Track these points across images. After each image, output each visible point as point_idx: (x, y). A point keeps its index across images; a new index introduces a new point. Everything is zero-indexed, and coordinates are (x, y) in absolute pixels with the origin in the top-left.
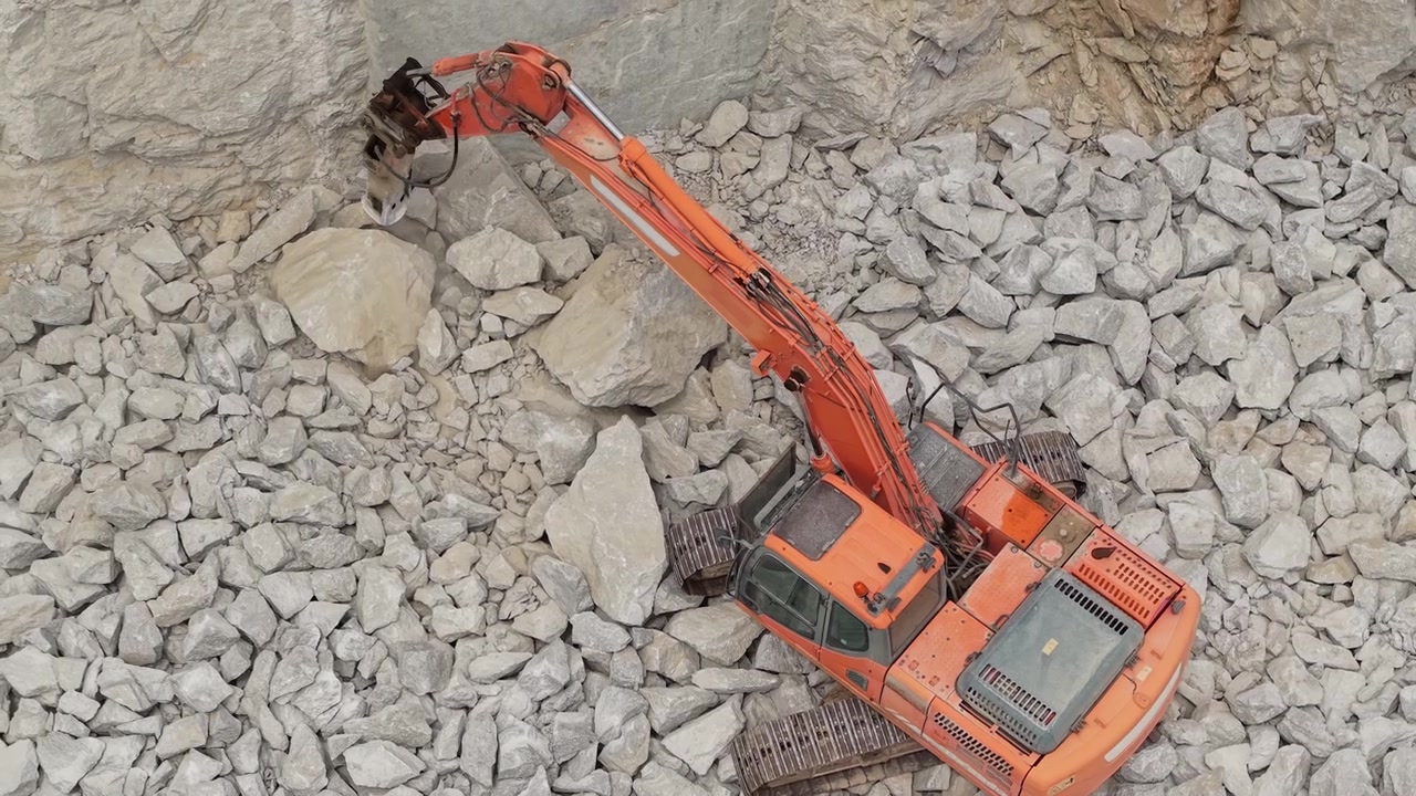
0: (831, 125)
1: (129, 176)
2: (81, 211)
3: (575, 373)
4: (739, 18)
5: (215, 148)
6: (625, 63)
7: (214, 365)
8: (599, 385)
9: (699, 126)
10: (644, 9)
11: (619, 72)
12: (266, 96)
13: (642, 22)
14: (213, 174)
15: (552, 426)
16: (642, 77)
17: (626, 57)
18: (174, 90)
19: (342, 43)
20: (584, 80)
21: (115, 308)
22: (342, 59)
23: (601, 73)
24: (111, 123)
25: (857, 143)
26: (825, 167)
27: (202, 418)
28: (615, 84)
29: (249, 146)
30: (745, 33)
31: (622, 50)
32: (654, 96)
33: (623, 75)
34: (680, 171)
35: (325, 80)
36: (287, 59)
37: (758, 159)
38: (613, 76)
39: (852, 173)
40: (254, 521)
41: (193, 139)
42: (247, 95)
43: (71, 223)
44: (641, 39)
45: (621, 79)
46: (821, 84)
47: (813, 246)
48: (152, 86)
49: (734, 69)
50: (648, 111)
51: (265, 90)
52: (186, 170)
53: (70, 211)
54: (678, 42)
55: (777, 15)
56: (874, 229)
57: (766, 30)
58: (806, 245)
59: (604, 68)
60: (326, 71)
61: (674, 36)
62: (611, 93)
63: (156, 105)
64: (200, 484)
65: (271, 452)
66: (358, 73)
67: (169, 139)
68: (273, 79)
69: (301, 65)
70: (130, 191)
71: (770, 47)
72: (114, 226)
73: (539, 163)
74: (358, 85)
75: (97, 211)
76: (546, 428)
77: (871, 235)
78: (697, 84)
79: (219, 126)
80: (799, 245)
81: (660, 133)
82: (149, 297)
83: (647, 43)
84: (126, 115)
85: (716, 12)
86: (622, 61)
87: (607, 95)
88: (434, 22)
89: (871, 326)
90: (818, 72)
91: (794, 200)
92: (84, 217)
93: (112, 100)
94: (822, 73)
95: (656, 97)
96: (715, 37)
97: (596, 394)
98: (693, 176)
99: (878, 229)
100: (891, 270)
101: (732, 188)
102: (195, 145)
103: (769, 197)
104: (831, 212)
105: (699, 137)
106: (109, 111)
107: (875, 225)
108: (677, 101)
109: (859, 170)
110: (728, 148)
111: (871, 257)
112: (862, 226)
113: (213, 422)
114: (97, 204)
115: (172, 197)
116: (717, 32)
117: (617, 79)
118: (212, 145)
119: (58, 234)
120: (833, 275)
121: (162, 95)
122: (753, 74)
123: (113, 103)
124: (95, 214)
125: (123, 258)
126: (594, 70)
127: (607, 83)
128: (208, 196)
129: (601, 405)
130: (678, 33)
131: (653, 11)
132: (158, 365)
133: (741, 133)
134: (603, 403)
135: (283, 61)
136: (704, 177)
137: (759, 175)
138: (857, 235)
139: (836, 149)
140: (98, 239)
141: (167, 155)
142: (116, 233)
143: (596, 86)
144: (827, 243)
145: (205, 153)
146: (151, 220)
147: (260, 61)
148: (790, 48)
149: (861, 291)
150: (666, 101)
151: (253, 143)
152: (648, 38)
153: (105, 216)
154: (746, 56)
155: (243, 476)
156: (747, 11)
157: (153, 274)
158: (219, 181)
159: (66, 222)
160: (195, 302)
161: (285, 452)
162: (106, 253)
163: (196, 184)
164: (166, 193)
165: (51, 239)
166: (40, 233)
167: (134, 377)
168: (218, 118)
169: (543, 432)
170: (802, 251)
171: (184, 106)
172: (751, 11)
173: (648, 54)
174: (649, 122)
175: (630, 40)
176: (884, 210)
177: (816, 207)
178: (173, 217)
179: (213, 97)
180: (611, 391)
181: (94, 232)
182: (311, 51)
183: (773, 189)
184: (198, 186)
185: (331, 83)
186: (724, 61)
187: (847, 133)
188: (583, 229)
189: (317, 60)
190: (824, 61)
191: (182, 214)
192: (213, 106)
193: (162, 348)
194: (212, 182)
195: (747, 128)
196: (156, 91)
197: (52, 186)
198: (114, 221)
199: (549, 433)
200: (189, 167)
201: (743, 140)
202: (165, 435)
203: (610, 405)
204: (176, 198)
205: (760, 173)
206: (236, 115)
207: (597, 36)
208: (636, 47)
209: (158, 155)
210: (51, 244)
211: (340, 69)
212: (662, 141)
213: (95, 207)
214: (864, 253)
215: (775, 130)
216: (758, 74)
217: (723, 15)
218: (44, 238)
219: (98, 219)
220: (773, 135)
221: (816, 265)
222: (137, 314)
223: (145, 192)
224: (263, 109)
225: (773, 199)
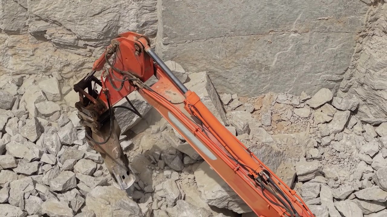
0: (371, 112)
1: (45, 50)
2: (22, 61)
3: (205, 186)
4: (337, 47)
5: (82, 46)
6: (279, 55)
7: (49, 140)
8: (213, 194)
9: (309, 97)
10: (292, 30)
11: (276, 59)
12: (106, 24)
13: (290, 36)
14: (82, 59)
15: (189, 209)
16: (286, 64)
17: (281, 52)
18: (65, 10)
19: (145, 8)
20: (258, 59)
21: (22, 106)
22: (145, 16)
23: (267, 57)
24: (36, 20)
25: (380, 123)
26: (362, 130)
27: (32, 161)
28: (273, 65)
29: (98, 49)
30: (339, 56)
31: (278, 48)
32: (291, 77)
33: (277, 61)
34: (294, 115)
35: (135, 24)
36: (117, 8)
37: (332, 118)
38: (272, 61)
39: (374, 136)
40: (32, 213)
41: (72, 38)
42: (97, 21)
43: (17, 66)
44: (288, 45)
45: (276, 63)
46: (370, 90)
47: (346, 163)
48: (55, 5)
49: (331, 73)
50: (287, 84)
51: (106, 21)
52: (70, 54)
53: (18, 60)
54: (306, 52)
55: (355, 51)
56: (376, 162)
57: (349, 57)
58: (343, 162)
59: (269, 55)
60: (135, 20)
61: (304, 47)
62: (270, 69)
63: (56, 16)
64: (16, 189)
65: (54, 184)
66: (152, 26)
67: (61, 35)
68: (110, 16)
69: (124, 12)
70: (44, 57)
71: (350, 67)
72: (35, 72)
73: (232, 94)
74: (152, 32)
75: (29, 62)
76: (185, 209)
77: (374, 165)
78: (312, 76)
79: (83, 34)
80: (340, 162)
81: (290, 96)
82: (37, 105)
83: (291, 48)
84: (43, 17)
85: (326, 41)
86: (278, 54)
87: (268, 69)
88: (189, 8)
89: (360, 206)
90: (369, 83)
91: (343, 141)
92: (24, 64)
93: (37, 8)
94: (371, 85)
95: (292, 77)
96: (324, 54)
97: (211, 198)
98: (300, 119)
99: (378, 162)
100: (377, 182)
101: (317, 128)
102: (72, 41)
103: (332, 137)
104: (358, 150)
105: (307, 102)
106: (35, 13)
107: (377, 161)
108: (301, 82)
109: (378, 136)
110: (319, 110)
111: (371, 175)
112: (370, 159)
113: (36, 163)
114: (29, 59)
115: (63, 65)
116: (325, 52)
117: (274, 63)
118: (81, 43)
119: (11, 69)
120: (351, 179)
121: (59, 11)
122: (339, 79)
123: (37, 10)
124: (28, 64)
125: (34, 86)
126: (264, 55)
127: (269, 63)
128: (78, 69)
129: (212, 205)
130: (306, 47)
131: (295, 32)
132: (25, 133)
133: (327, 104)
134: (214, 204)
135: (116, 8)
136: (305, 120)
137: (330, 125)
138: (368, 164)
139: (370, 124)
140: (27, 76)
141: (61, 43)
142: (36, 75)
143: (264, 63)
144: (353, 164)
145: (78, 47)
146: (52, 74)
147: (105, 6)
148: (359, 70)
149: (360, 189)
150: (296, 80)
151: (100, 48)
152: (292, 46)
153: (32, 66)
154: (338, 68)
155: (37, 191)
156: (342, 44)
157: (43, 95)
158: (83, 63)
159: (15, 64)
160: (58, 113)
161: (59, 186)
162: (28, 82)
163: (73, 61)
164: (60, 62)
165: (8, 71)
166: (3, 66)
167: (15, 136)
168: (83, 29)
169: (183, 211)
170: (340, 165)
171: (68, 19)
172: (344, 45)
173: (290, 54)
174: (287, 89)
175: (283, 44)
176: (383, 155)
177: (353, 147)
178: (63, 75)
179: (82, 18)
180: (219, 199)
181: (27, 72)
182: (130, 7)
183: (335, 134)
184: (74, 62)
185: (138, 26)
186: (326, 68)
187: (376, 118)
188: (236, 124)
189: (132, 12)
190: (373, 79)
191: (67, 75)
192: (81, 23)
193: (29, 126)
194: (81, 63)
195: (330, 102)
196: (57, 9)
197: (10, 45)
198: (36, 70)
199: (186, 212)
200: (72, 53)
201: (327, 107)
202: (12, 164)
203: (217, 206)
204: (64, 66)
205: (331, 125)
206: (91, 30)
207: (268, 38)
208: (285, 48)
209: (57, 42)
210: (8, 73)
211: (143, 21)
212: (290, 99)
213: (28, 61)
214: (368, 172)
215: (343, 107)
216: (342, 80)
217: (330, 43)
218: (5, 69)
219: (29, 67)
220: (341, 109)
221: (344, 173)
222: (30, 111)
223: (51, 59)
224: (104, 31)
225: (334, 138)
